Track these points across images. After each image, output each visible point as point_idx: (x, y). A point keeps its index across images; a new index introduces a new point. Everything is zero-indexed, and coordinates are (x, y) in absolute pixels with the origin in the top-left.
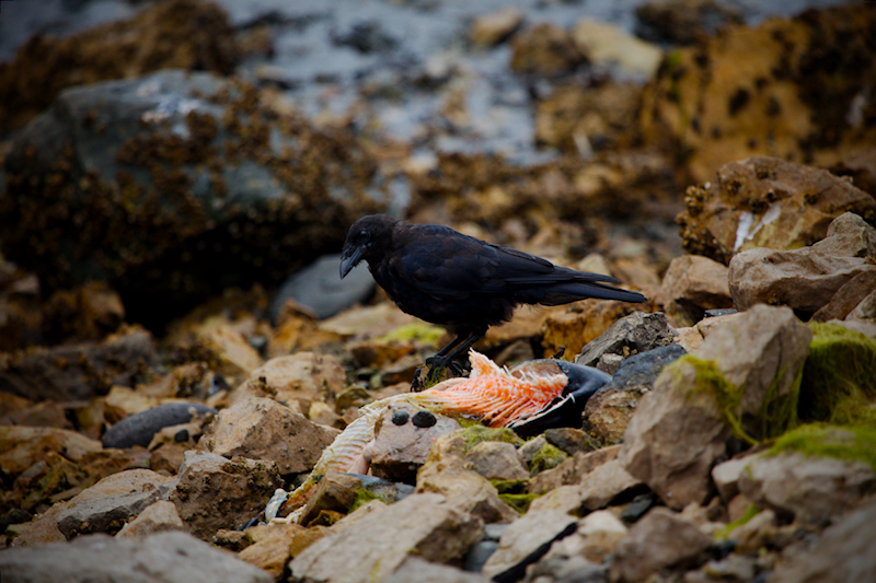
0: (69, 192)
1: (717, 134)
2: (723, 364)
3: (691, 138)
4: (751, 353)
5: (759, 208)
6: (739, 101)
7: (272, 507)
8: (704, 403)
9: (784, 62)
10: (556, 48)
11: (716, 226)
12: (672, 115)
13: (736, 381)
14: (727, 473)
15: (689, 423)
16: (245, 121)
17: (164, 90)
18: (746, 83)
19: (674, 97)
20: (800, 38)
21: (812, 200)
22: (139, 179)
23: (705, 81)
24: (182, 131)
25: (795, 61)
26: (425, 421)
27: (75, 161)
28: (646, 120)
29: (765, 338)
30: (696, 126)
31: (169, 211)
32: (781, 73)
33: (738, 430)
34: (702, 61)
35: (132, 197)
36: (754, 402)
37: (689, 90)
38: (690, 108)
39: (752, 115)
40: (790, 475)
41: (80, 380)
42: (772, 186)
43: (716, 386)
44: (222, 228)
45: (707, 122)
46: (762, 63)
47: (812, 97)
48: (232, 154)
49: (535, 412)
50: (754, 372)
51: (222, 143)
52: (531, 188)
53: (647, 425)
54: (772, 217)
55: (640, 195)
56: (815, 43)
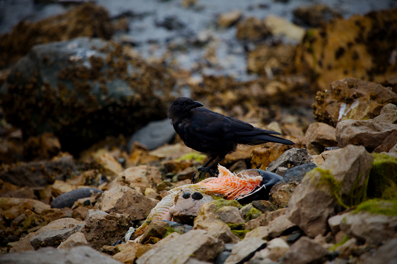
0: (36, 92)
1: (330, 68)
2: (333, 172)
3: (318, 69)
4: (346, 167)
5: (349, 101)
6: (340, 53)
7: (128, 235)
8: (325, 189)
9: (361, 35)
10: (257, 28)
11: (330, 109)
12: (309, 59)
13: (339, 179)
14: (335, 221)
15: (318, 198)
16: (116, 61)
17: (80, 46)
18: (343, 45)
19: (310, 51)
20: (368, 24)
21: (373, 98)
22: (68, 86)
23: (325, 44)
24: (87, 65)
25: (365, 35)
26: (198, 196)
27: (39, 78)
28: (298, 61)
29: (352, 160)
30: (320, 64)
31: (81, 101)
32: (359, 40)
33: (340, 201)
34: (323, 35)
35: (65, 94)
36: (347, 189)
37: (317, 47)
38: (318, 56)
39: (346, 59)
40: (363, 222)
41: (41, 177)
42: (355, 91)
43: (330, 182)
44: (105, 108)
45: (325, 62)
46: (351, 36)
47: (373, 51)
48: (110, 75)
49: (248, 193)
50: (347, 175)
51: (105, 70)
52: (245, 91)
53: (299, 199)
54: (355, 105)
55: (295, 95)
56: (375, 27)
